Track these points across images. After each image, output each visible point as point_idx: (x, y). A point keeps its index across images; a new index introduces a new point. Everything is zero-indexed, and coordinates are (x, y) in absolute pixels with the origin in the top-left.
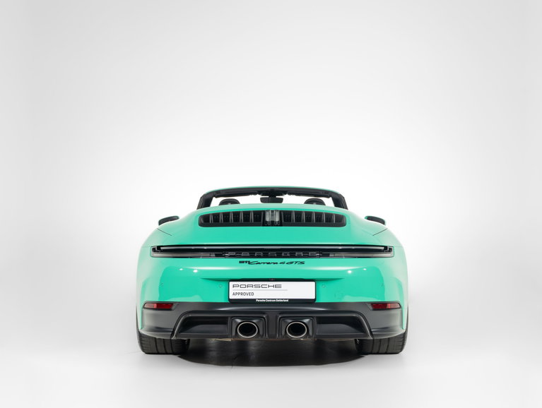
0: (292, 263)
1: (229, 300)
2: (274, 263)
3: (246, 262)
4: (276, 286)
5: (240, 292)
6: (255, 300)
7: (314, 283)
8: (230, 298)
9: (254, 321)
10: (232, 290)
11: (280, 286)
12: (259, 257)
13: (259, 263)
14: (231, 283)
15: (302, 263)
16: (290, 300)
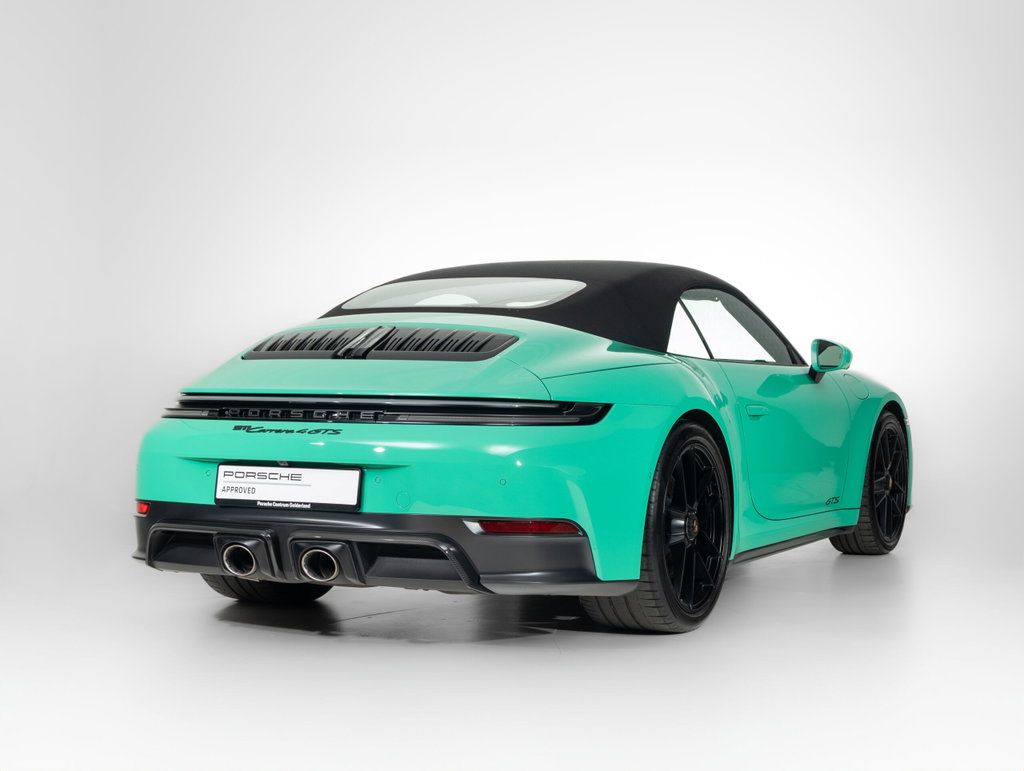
0: (317, 431)
2: (288, 432)
3: (245, 428)
4: (292, 477)
5: (235, 485)
6: (256, 501)
7: (356, 474)
8: (218, 497)
9: (246, 543)
10: (222, 482)
11: (297, 478)
12: (275, 418)
13: (264, 431)
14: (223, 469)
15: (336, 432)
16: (312, 504)
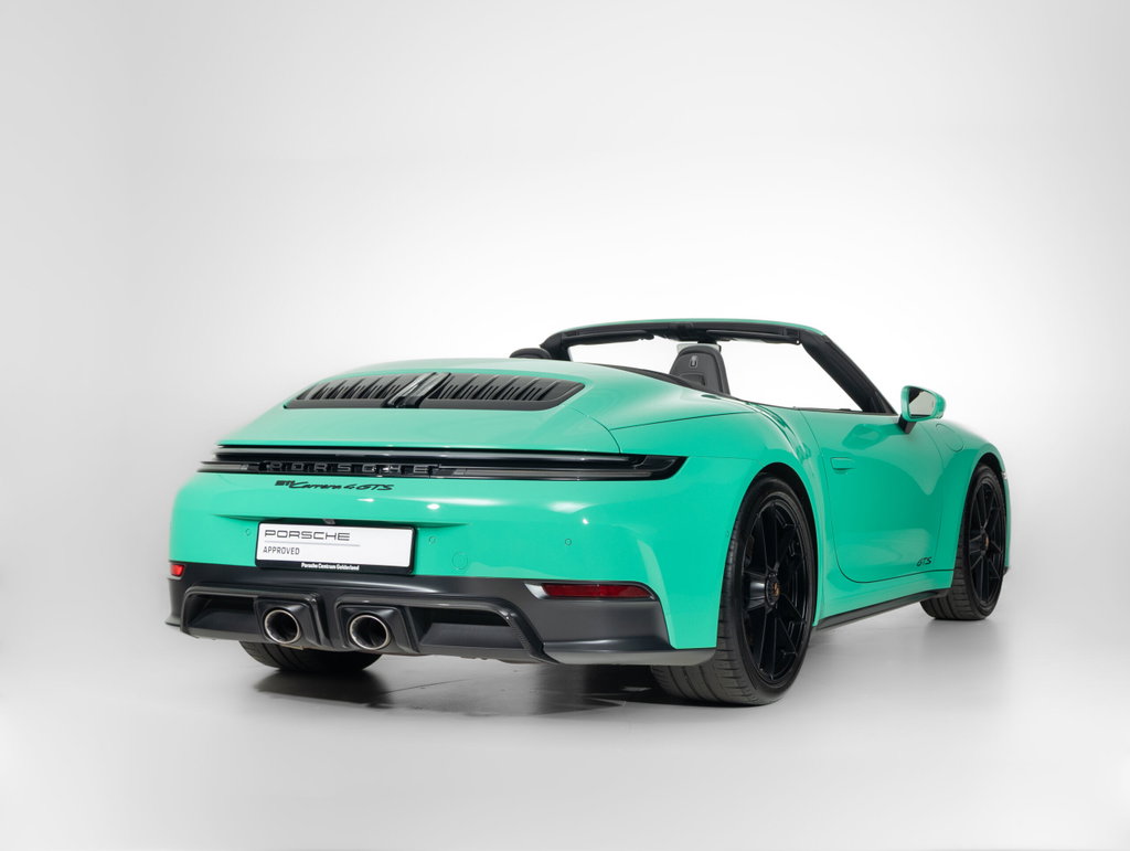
0: (367, 487)
1: (257, 561)
2: (334, 487)
3: (288, 483)
4: (339, 536)
5: (277, 545)
6: (300, 563)
7: (409, 533)
8: (258, 558)
9: (290, 608)
10: (264, 541)
11: (345, 537)
12: (320, 473)
13: (309, 486)
14: (264, 527)
15: (387, 488)
16: (361, 566)
